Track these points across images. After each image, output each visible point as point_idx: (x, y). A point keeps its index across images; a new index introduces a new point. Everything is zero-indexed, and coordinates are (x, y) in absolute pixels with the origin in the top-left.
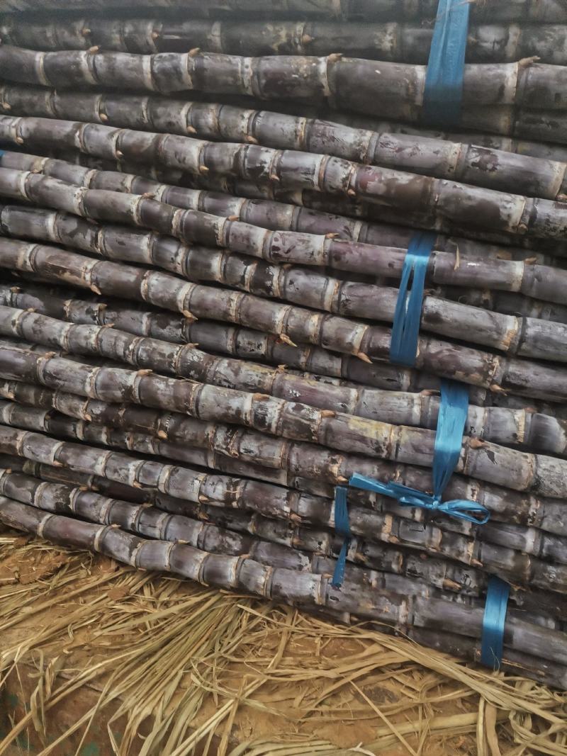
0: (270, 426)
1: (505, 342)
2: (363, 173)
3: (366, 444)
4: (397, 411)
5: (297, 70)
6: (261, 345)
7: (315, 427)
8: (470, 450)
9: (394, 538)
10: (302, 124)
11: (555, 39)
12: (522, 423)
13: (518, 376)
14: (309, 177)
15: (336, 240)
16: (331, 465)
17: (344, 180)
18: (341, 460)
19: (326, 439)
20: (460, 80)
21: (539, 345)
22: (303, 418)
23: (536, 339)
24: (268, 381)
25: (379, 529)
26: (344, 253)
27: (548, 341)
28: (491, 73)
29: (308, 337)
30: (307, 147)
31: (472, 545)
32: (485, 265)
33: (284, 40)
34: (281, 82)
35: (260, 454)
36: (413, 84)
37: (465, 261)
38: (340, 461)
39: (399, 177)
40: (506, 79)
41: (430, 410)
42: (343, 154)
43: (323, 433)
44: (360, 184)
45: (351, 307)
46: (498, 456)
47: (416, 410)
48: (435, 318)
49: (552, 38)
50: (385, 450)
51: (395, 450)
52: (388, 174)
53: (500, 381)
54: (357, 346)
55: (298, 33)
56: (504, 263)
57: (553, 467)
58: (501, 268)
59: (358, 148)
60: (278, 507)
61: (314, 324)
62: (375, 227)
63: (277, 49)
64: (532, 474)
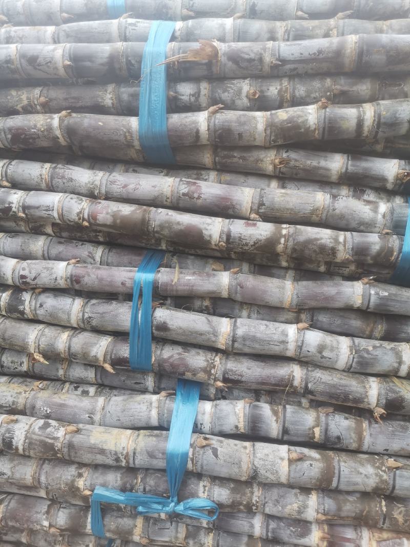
0: (17, 449)
1: (222, 342)
2: (94, 207)
3: (106, 456)
4: (138, 416)
5: (35, 126)
6: (23, 362)
7: (58, 445)
8: (197, 449)
9: (144, 539)
10: (46, 169)
11: (235, 90)
12: (242, 415)
13: (234, 372)
14: (50, 212)
15: (76, 265)
16: (77, 480)
17: (78, 214)
18: (86, 472)
19: (69, 456)
20: (164, 128)
21: (247, 343)
22: (47, 437)
23: (244, 338)
24: (21, 401)
25: (130, 532)
26: (84, 277)
27: (254, 339)
28: (188, 120)
29: (58, 355)
30: (51, 189)
31: (211, 535)
32: (199, 277)
33: (25, 102)
34: (24, 136)
35: (13, 475)
36: (129, 132)
37: (183, 275)
38: (85, 475)
39: (123, 209)
40: (199, 124)
41: (166, 411)
42: (81, 192)
43: (66, 450)
44: (92, 216)
45: (94, 323)
46: (221, 452)
47: (154, 413)
48: (163, 327)
49: (232, 89)
50: (123, 460)
51: (132, 459)
52: (114, 207)
53: (221, 377)
54: (101, 359)
55: (36, 96)
56: (214, 275)
57: (268, 455)
58: (211, 280)
59: (92, 186)
60: (38, 522)
61: (63, 342)
62: (114, 251)
63: (20, 110)
64: (250, 466)
